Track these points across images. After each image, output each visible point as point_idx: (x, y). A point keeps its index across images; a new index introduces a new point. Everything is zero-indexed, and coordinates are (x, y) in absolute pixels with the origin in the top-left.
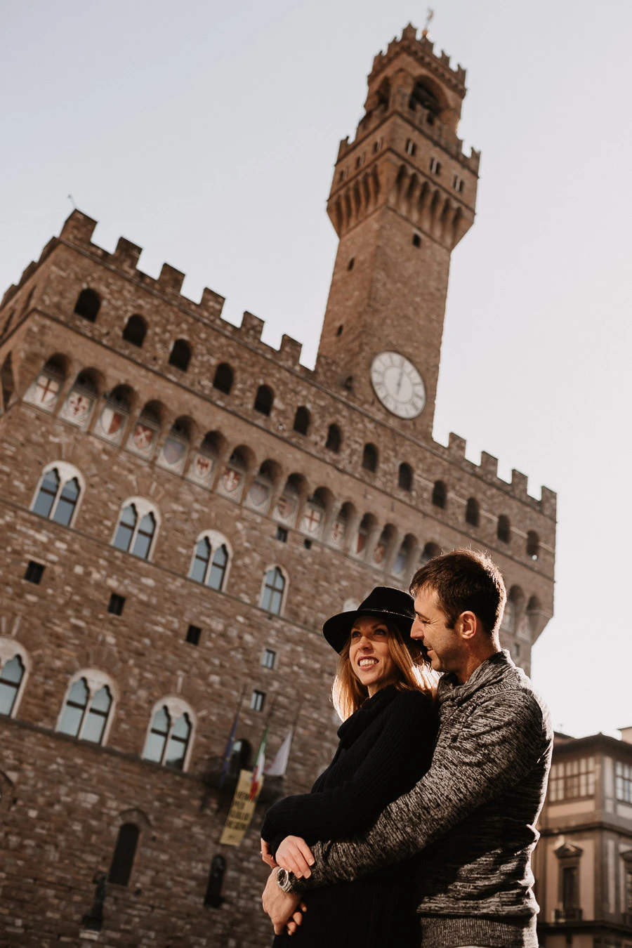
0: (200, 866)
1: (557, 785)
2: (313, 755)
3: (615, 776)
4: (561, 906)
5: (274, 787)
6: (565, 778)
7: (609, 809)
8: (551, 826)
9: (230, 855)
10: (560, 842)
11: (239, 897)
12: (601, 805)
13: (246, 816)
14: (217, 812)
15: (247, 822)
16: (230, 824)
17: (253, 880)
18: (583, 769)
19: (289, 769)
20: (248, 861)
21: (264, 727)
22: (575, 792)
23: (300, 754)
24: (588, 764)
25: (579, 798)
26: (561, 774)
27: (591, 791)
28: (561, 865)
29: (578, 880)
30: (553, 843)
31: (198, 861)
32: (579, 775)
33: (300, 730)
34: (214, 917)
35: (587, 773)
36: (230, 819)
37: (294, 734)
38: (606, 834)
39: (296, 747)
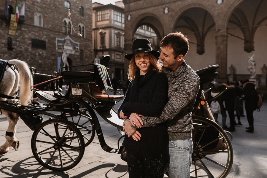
0: (4, 40)
1: (99, 17)
2: (32, 10)
3: (114, 14)
4: (101, 46)
5: (22, 19)
6: (102, 15)
7: (113, 23)
8: (98, 27)
9: (12, 37)
10: (101, 31)
11: (17, 47)
12: (111, 22)
13: (15, 27)
14: (6, 26)
15: (16, 28)
16: (11, 29)
17: (21, 43)
18: (106, 13)
19: (25, 14)
20: (18, 38)
21: (15, 2)
22: (104, 19)
23: (28, 10)
24: (107, 11)
25: (105, 20)
26: (100, 14)
27: (108, 18)
28: (101, 36)
29: (105, 40)
30: (99, 31)
31: (3, 39)
32: (105, 14)
33: (27, 3)
34: (11, 53)
35: (107, 14)
36: (10, 28)
37: (26, 4)
38: (112, 29)
39: (27, 7)
